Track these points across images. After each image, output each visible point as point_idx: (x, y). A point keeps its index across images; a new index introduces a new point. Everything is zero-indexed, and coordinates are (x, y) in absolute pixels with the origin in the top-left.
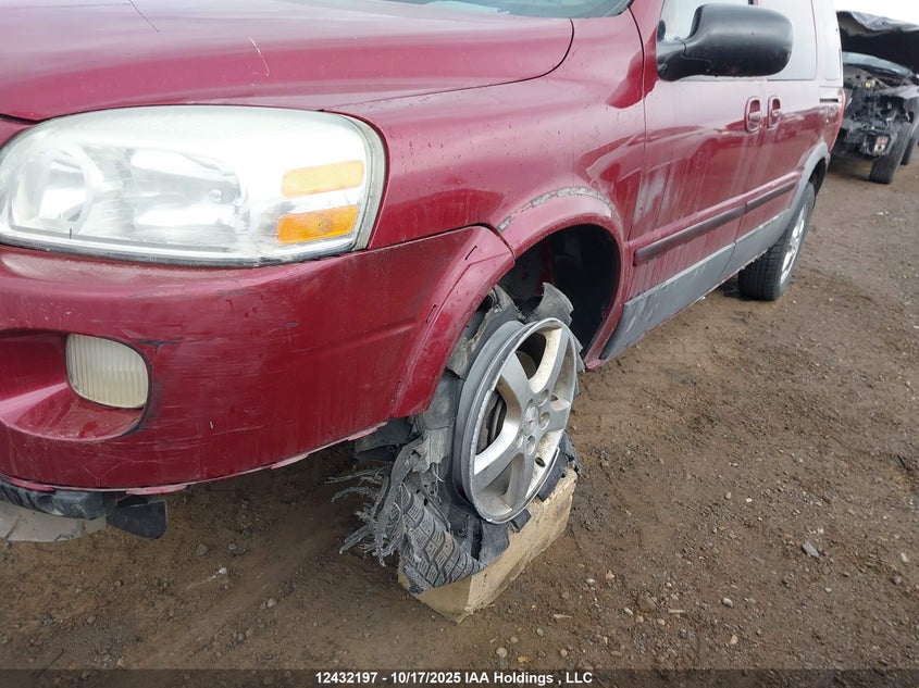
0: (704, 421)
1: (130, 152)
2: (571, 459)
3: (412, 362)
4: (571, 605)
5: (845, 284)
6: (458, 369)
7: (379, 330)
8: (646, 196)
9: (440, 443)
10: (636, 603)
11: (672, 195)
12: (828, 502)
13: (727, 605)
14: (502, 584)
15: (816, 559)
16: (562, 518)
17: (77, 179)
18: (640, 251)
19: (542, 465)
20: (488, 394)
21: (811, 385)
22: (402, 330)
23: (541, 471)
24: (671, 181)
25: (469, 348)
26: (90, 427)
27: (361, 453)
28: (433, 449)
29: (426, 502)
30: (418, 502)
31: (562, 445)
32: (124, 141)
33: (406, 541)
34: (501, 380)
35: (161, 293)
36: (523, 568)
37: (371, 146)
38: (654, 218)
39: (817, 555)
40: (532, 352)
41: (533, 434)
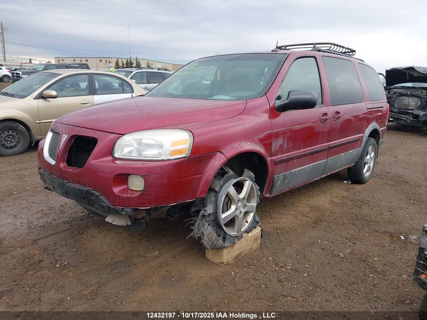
0: (318, 220)
1: (142, 139)
2: (258, 223)
3: (202, 184)
4: (256, 264)
5: (399, 177)
6: (217, 189)
7: (192, 175)
8: (276, 144)
9: (212, 208)
10: (277, 265)
11: (288, 144)
12: (355, 244)
13: (307, 267)
14: (236, 258)
15: (343, 258)
16: (258, 243)
17: (132, 146)
18: (276, 160)
19: (247, 223)
20: (224, 196)
21: (366, 210)
22: (198, 176)
23: (247, 224)
24: (286, 140)
25: (220, 184)
26: (133, 194)
27: (193, 212)
28: (209, 209)
29: (209, 225)
30: (207, 224)
31: (254, 217)
32: (141, 137)
33: (203, 234)
34: (228, 192)
35: (147, 166)
36: (243, 255)
37: (190, 136)
38: (281, 150)
39: (343, 256)
40: (239, 187)
41: (242, 211)
